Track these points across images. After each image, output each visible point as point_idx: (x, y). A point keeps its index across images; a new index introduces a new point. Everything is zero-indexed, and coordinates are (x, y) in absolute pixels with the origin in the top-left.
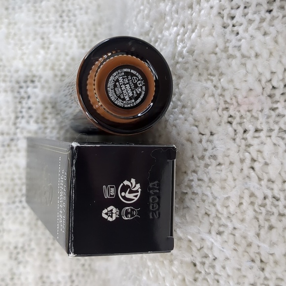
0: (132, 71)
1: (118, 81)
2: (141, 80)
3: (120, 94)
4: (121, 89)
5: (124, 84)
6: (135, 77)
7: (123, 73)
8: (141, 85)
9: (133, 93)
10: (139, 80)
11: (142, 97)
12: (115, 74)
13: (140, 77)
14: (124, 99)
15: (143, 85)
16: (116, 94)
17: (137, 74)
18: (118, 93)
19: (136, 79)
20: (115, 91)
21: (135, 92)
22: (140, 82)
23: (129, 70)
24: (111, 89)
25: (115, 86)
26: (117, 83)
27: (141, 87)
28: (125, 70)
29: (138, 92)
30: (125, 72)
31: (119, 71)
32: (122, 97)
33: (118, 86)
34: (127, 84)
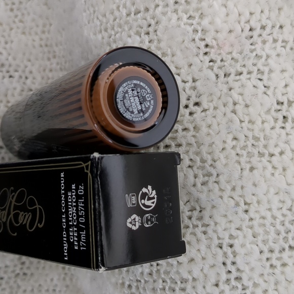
0: (141, 84)
1: (127, 92)
3: (129, 106)
4: (130, 102)
5: (133, 96)
7: (133, 85)
9: (142, 107)
10: (148, 93)
11: (150, 111)
12: (125, 85)
13: (149, 90)
14: (132, 112)
16: (125, 106)
17: (146, 87)
20: (124, 102)
23: (139, 82)
24: (121, 101)
25: (124, 97)
26: (127, 95)
28: (135, 82)
29: (147, 106)
31: (129, 82)
33: (127, 98)
34: (136, 96)
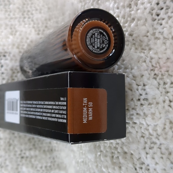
0: (104, 33)
1: (94, 34)
2: (107, 40)
3: (93, 43)
4: (94, 40)
5: (97, 38)
6: (104, 37)
7: (99, 32)
8: (106, 43)
9: (100, 46)
10: (106, 40)
11: (104, 50)
12: (94, 30)
13: (107, 38)
14: (94, 47)
15: (107, 44)
16: (90, 41)
17: (106, 36)
18: (92, 41)
19: (105, 39)
20: (91, 39)
21: (101, 46)
22: (106, 41)
23: (103, 32)
24: (89, 38)
25: (92, 37)
26: (93, 36)
27: (106, 44)
28: (101, 30)
29: (103, 47)
30: (100, 31)
31: (97, 29)
32: (93, 45)
33: (93, 38)
34: (99, 39)
